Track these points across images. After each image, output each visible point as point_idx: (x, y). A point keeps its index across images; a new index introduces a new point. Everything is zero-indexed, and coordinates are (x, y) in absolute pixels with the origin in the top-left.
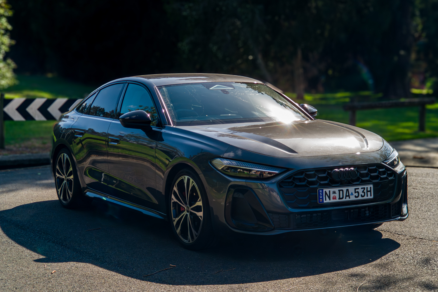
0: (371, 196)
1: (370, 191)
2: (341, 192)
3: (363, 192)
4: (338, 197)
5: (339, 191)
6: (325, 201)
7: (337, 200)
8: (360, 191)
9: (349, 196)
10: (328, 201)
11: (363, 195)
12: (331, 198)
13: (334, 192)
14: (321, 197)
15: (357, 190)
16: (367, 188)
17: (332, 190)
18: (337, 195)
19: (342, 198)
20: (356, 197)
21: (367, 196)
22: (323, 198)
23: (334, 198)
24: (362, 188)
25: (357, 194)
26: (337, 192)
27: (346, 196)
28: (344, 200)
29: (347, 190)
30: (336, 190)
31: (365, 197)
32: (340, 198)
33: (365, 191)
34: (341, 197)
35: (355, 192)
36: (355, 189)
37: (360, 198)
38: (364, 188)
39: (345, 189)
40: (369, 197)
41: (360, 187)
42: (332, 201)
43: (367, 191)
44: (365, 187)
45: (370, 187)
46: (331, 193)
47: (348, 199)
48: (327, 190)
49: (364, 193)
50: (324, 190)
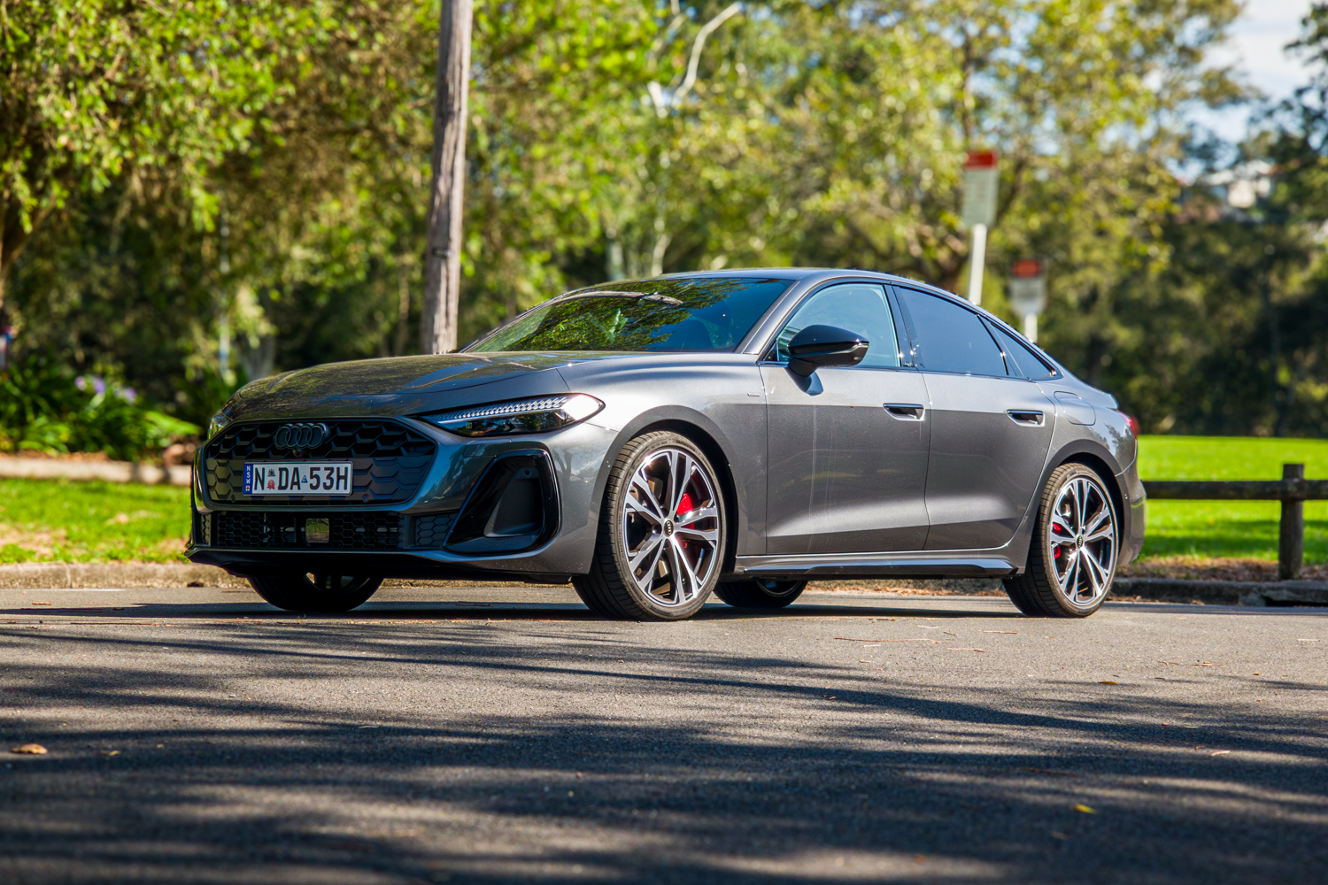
0: (345, 488)
1: (345, 477)
2: (284, 473)
3: (329, 477)
4: (277, 485)
5: (281, 470)
6: (254, 492)
7: (276, 491)
8: (323, 474)
9: (298, 483)
10: (258, 491)
11: (328, 484)
12: (266, 485)
13: (272, 473)
14: (248, 481)
15: (315, 473)
16: (338, 469)
17: (268, 467)
18: (276, 479)
19: (285, 488)
20: (312, 487)
21: (337, 488)
22: (251, 484)
23: (271, 486)
24: (326, 469)
25: (314, 482)
26: (277, 473)
27: (293, 483)
28: (288, 491)
29: (296, 470)
30: (276, 467)
31: (333, 491)
32: (281, 488)
33: (334, 476)
34: (283, 484)
35: (312, 477)
36: (312, 469)
37: (321, 490)
38: (332, 469)
39: (291, 467)
40: (342, 491)
41: (322, 466)
42: (267, 491)
43: (339, 478)
44: (335, 466)
45: (346, 467)
46: (267, 473)
47: (295, 491)
48: (258, 467)
49: (332, 480)
50: (255, 466)
